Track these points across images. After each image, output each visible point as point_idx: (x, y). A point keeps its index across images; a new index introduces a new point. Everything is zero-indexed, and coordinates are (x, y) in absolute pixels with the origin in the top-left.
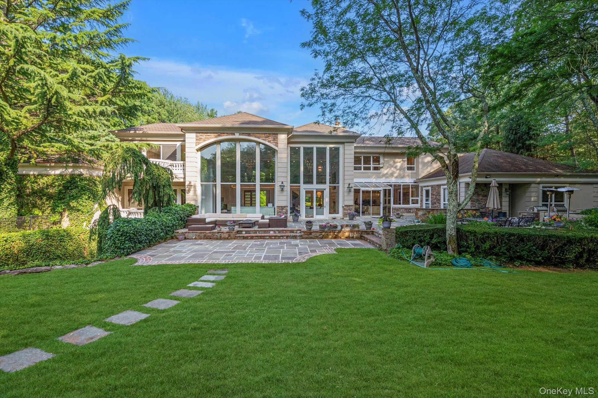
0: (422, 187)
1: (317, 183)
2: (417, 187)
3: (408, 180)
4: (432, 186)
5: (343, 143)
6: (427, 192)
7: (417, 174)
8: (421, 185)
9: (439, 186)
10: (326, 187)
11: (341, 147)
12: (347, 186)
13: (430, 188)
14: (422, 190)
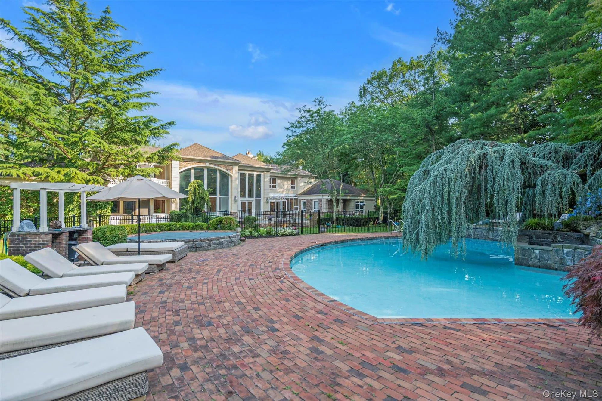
0: (300, 200)
1: (248, 197)
2: (297, 200)
3: (292, 195)
4: (307, 200)
5: (263, 172)
6: (304, 203)
7: (297, 191)
8: (300, 198)
9: (312, 200)
10: (253, 199)
11: (262, 174)
12: (266, 199)
13: (306, 201)
14: (300, 202)
